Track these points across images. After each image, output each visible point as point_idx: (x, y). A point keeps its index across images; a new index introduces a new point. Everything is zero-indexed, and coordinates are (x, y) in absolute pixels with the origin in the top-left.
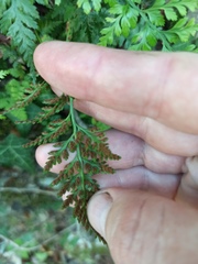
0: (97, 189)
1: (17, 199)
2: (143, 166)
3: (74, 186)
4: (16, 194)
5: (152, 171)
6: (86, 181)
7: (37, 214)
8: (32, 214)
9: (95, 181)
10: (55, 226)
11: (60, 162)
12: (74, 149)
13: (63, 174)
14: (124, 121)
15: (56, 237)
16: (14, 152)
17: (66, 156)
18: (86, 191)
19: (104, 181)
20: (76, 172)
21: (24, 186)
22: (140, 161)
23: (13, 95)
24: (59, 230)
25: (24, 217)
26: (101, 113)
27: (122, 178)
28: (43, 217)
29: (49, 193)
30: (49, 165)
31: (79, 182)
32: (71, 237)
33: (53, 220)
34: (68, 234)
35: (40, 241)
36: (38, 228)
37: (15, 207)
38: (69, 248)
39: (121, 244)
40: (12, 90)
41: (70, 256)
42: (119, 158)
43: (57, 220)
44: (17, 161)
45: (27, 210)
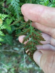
1: (7, 53)
2: (50, 44)
6: (34, 47)
8: (11, 57)
9: (36, 47)
11: (27, 41)
12: (31, 37)
15: (18, 64)
17: (29, 39)
18: (33, 50)
19: (39, 47)
20: (31, 44)
22: (49, 42)
23: (8, 23)
24: (18, 62)
25: (9, 58)
26: (39, 27)
27: (44, 47)
28: (14, 59)
31: (31, 47)
32: (22, 65)
33: (17, 60)
35: (13, 65)
36: (12, 62)
37: (6, 55)
38: (21, 68)
40: (7, 21)
41: (21, 70)
45: (9, 56)
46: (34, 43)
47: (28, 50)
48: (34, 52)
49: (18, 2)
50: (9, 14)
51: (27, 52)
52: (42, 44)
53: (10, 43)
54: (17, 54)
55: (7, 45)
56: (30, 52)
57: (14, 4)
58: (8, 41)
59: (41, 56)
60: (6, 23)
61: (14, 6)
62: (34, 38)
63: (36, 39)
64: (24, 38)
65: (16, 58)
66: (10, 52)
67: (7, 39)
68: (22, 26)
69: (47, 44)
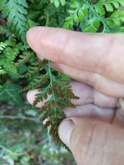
0: (65, 117)
1: (11, 123)
2: (93, 103)
3: (50, 115)
4: (10, 120)
5: (98, 107)
6: (58, 112)
7: (23, 132)
8: (20, 133)
9: (63, 112)
10: (35, 140)
11: (42, 100)
12: (50, 93)
13: (44, 108)
14: (81, 75)
15: (36, 147)
16: (9, 93)
17: (46, 97)
18: (58, 118)
20: (52, 107)
21: (15, 115)
22: (91, 100)
23: (8, 57)
24: (37, 142)
25: (15, 135)
29: (31, 119)
30: (36, 102)
31: (53, 113)
32: (45, 147)
33: (33, 136)
34: (43, 145)
35: (25, 149)
37: (10, 128)
39: (81, 151)
40: (8, 54)
41: (44, 159)
42: (78, 98)
43: (36, 136)
44: (11, 99)
45: (17, 130)
46: (59, 103)
47: (46, 120)
48: (59, 122)
49: (24, 15)
50: (9, 38)
54: (34, 124)
55: (10, 105)
56: (51, 124)
57: (16, 19)
64: (37, 95)
65: (33, 132)
66: (19, 120)
69: (86, 104)
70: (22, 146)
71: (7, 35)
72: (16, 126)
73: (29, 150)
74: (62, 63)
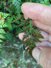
0: (35, 46)
2: (48, 41)
4: (7, 48)
6: (33, 44)
7: (12, 53)
9: (35, 44)
11: (26, 38)
12: (30, 35)
18: (32, 47)
19: (37, 44)
20: (30, 41)
21: (9, 46)
22: (47, 40)
24: (17, 58)
26: (39, 25)
28: (13, 54)
31: (30, 44)
33: (16, 55)
34: (20, 59)
36: (12, 57)
37: (6, 51)
38: (19, 62)
41: (20, 64)
42: (44, 38)
45: (9, 52)
46: (33, 40)
47: (27, 47)
48: (33, 48)
50: (10, 13)
51: (26, 48)
52: (40, 42)
53: (10, 40)
55: (7, 42)
56: (30, 49)
57: (16, 3)
58: (9, 38)
59: (40, 52)
60: (7, 21)
61: (16, 5)
62: (33, 35)
63: (35, 36)
64: (24, 35)
65: (16, 53)
66: (10, 48)
67: (8, 37)
68: (22, 24)
69: (45, 41)
70: (11, 59)
71: (9, 12)
72: (9, 50)
73: (14, 61)
74: (38, 21)
